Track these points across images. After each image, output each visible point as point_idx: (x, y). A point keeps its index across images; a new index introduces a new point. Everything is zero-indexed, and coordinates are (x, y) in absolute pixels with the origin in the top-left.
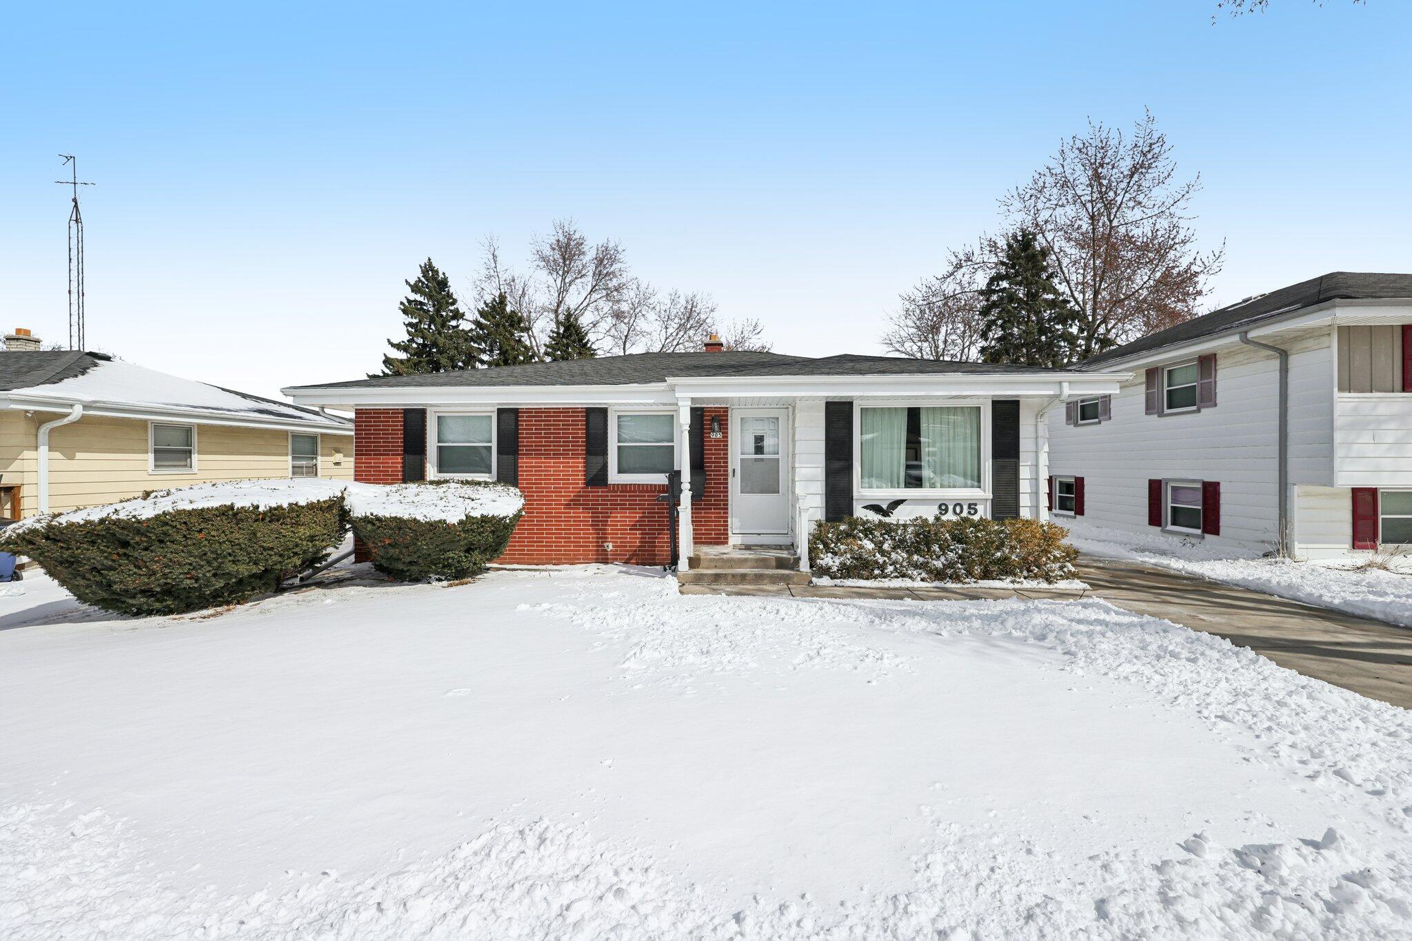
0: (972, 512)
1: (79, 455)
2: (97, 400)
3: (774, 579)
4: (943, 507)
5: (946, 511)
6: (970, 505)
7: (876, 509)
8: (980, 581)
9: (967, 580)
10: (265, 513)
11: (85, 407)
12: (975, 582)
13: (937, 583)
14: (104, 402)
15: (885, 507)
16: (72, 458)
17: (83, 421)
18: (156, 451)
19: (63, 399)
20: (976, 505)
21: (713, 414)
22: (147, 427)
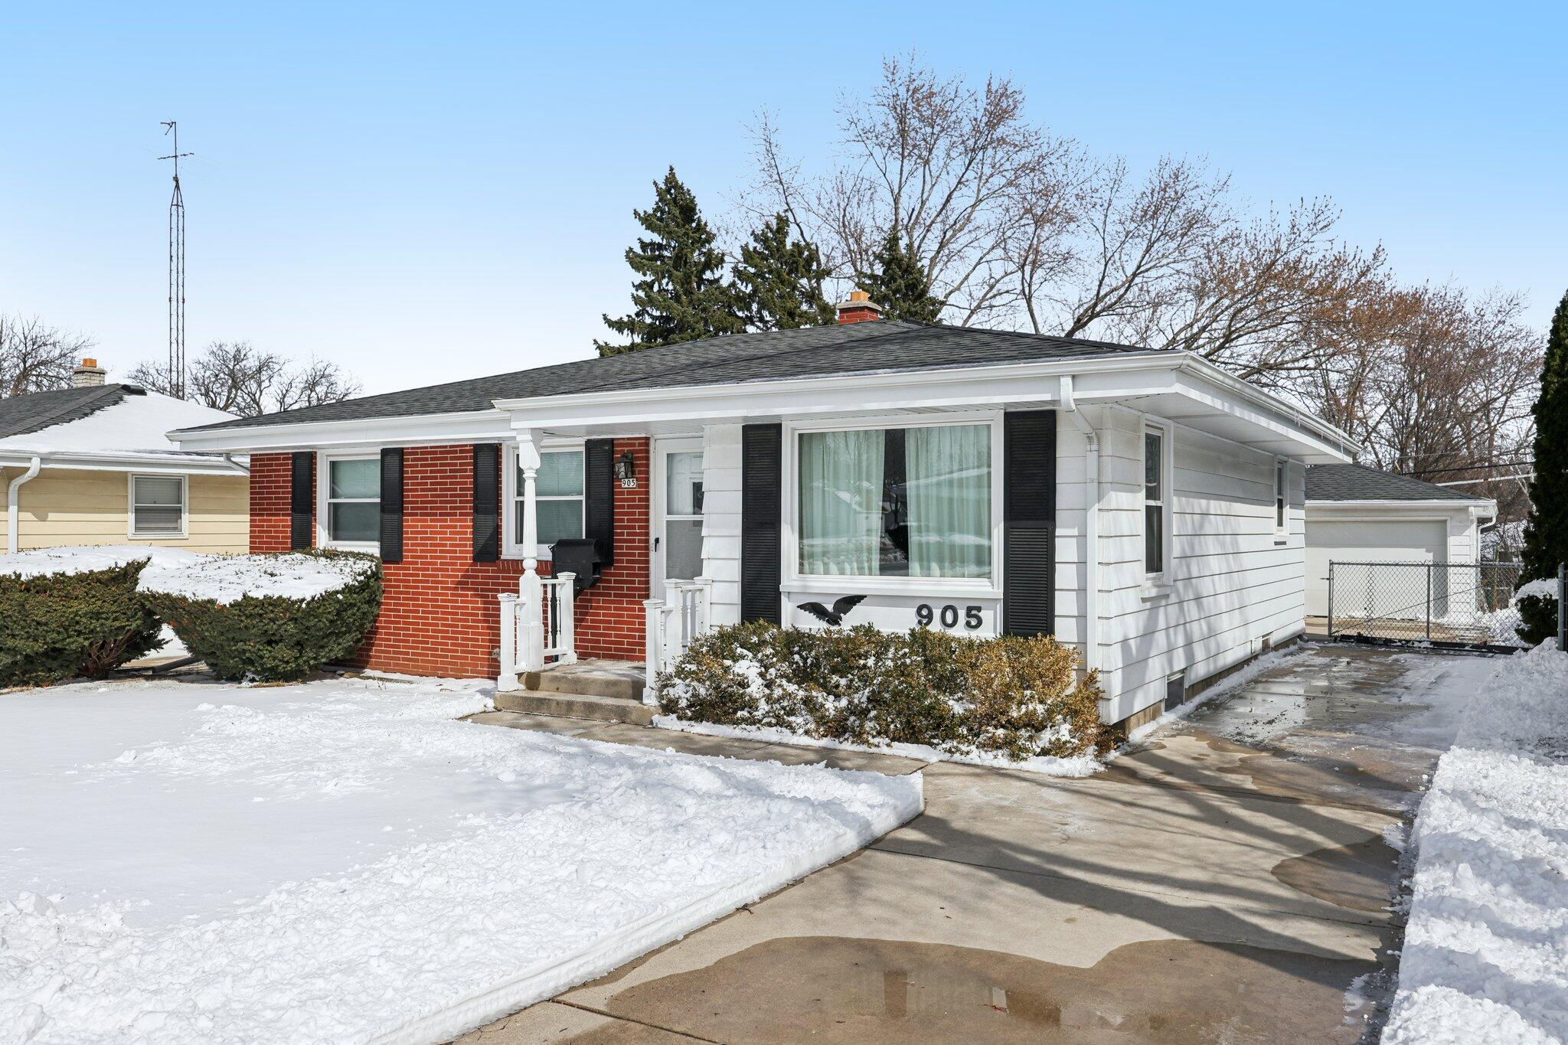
0: (974, 622)
1: (52, 516)
2: (54, 450)
3: (607, 713)
4: (925, 612)
5: (930, 617)
6: (969, 609)
7: (816, 609)
8: (895, 744)
9: (876, 740)
10: (29, 582)
11: (43, 460)
12: (888, 745)
13: (826, 742)
14: (62, 453)
15: (830, 608)
16: (44, 519)
17: (43, 475)
18: (137, 510)
19: (19, 452)
20: (979, 609)
21: (626, 449)
22: (127, 480)
